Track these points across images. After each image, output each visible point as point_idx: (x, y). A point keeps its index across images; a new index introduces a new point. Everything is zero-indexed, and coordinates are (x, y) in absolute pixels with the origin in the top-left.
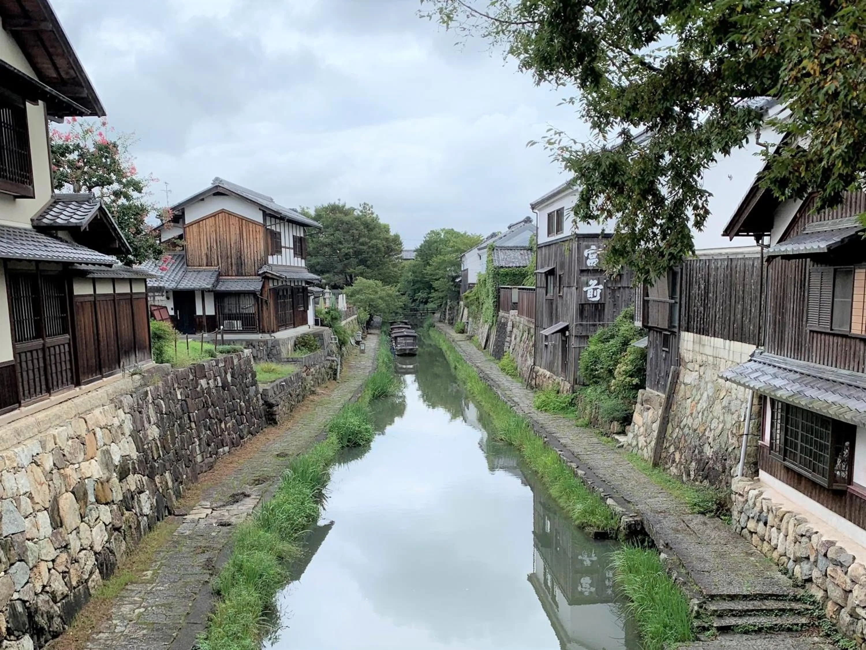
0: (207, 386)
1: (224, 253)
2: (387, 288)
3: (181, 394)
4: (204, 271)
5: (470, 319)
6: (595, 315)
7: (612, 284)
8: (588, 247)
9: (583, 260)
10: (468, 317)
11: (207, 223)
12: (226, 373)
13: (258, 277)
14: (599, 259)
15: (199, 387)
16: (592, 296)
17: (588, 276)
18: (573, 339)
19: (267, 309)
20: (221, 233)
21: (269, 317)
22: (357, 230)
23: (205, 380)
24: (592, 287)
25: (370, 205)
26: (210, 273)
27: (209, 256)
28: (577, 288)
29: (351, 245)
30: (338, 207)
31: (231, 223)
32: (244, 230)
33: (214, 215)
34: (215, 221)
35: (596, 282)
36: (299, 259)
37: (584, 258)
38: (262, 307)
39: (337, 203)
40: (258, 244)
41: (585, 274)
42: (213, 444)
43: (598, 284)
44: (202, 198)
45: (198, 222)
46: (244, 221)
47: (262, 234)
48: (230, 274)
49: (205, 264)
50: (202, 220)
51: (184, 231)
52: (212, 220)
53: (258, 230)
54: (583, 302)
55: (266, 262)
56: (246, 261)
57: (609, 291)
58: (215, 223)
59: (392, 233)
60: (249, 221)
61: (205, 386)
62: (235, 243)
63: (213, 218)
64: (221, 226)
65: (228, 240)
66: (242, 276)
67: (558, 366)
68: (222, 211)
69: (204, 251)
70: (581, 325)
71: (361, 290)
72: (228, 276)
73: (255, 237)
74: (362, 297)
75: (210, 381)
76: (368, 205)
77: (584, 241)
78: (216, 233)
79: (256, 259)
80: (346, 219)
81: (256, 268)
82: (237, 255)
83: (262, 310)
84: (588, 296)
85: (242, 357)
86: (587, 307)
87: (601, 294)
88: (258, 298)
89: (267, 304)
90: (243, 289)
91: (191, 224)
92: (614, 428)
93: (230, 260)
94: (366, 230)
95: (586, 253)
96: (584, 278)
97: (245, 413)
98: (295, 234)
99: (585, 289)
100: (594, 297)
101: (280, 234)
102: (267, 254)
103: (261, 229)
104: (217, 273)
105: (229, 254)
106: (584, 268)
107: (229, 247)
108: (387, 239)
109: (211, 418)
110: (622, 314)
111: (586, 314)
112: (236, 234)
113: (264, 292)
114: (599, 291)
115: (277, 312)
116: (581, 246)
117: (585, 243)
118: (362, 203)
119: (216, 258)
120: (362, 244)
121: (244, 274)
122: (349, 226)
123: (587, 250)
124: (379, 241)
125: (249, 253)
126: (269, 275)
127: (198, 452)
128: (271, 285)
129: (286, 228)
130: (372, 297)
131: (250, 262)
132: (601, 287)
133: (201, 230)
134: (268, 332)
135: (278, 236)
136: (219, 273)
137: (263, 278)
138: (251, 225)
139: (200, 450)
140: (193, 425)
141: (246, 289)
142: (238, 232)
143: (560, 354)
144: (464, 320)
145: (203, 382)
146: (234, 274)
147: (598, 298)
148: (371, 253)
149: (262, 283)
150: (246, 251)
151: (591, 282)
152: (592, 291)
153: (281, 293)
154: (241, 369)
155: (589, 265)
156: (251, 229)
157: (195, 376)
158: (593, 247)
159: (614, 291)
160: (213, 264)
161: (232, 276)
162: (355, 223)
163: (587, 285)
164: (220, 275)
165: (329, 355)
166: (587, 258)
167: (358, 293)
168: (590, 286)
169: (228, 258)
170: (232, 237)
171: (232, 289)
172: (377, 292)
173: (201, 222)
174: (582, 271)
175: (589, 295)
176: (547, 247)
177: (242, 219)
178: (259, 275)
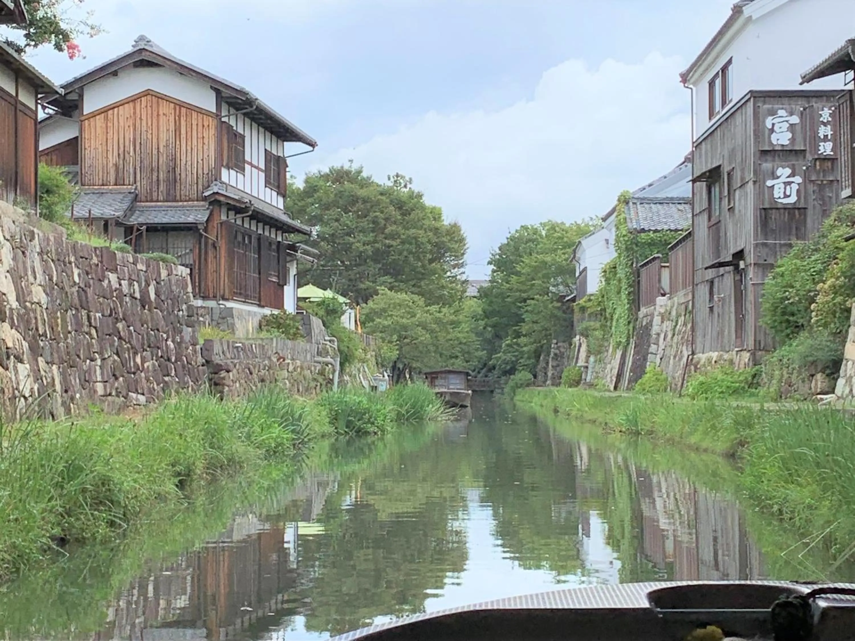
0: (118, 286)
1: (146, 163)
2: (434, 308)
3: (79, 275)
4: (111, 192)
5: (592, 359)
6: (790, 228)
7: (818, 176)
8: (773, 113)
9: (763, 135)
10: (588, 357)
11: (121, 112)
12: (148, 285)
13: (202, 203)
14: (793, 133)
15: (106, 281)
16: (782, 196)
17: (774, 161)
18: (751, 273)
19: (216, 257)
20: (144, 129)
21: (217, 271)
22: (382, 212)
23: (115, 275)
24: (783, 179)
25: (407, 178)
26: (121, 196)
27: (121, 166)
28: (755, 182)
29: (371, 237)
30: (348, 173)
31: (161, 113)
32: (183, 123)
33: (133, 100)
34: (135, 108)
35: (788, 171)
36: (274, 194)
37: (767, 132)
38: (206, 253)
39: (346, 167)
40: (206, 147)
41: (769, 158)
42: (121, 379)
43: (793, 175)
44: (113, 69)
45: (104, 111)
46: (183, 110)
47: (212, 131)
48: (155, 198)
49: (112, 181)
50: (112, 107)
51: (81, 131)
52: (128, 109)
53: (206, 124)
54: (767, 206)
55: (217, 177)
56: (183, 176)
57: (811, 188)
58: (135, 113)
59: (447, 220)
60: (191, 108)
61: (115, 285)
62: (167, 146)
63: (131, 104)
64: (144, 118)
65: (155, 141)
66: (175, 201)
67: (729, 332)
68: (147, 93)
69: (112, 159)
70: (765, 245)
71: (384, 310)
72: (152, 201)
73: (200, 135)
74: (386, 323)
75: (122, 282)
76: (403, 177)
77: (764, 103)
78: (135, 129)
79: (200, 172)
80: (362, 193)
81: (200, 187)
82: (168, 165)
83: (206, 260)
84: (776, 196)
85: (174, 272)
86: (774, 214)
87: (798, 191)
88: (201, 235)
89: (215, 248)
90: (174, 220)
91: (94, 115)
92: (816, 384)
93: (155, 174)
94: (398, 213)
95: (769, 122)
96: (767, 166)
97: (173, 359)
98: (269, 149)
99: (769, 183)
100: (786, 196)
101: (243, 137)
102: (219, 164)
103: (212, 123)
104: (133, 195)
105: (155, 164)
106: (767, 148)
107: (155, 152)
108: (437, 229)
109: (120, 338)
110: (833, 216)
111: (772, 225)
112: (168, 130)
113: (210, 227)
114: (795, 187)
115: (231, 267)
116: (761, 110)
117: (766, 106)
118: (393, 174)
119: (131, 171)
120: (393, 236)
121: (178, 198)
122: (368, 205)
123: (770, 118)
124: (421, 232)
125: (189, 163)
126: (222, 199)
127: (99, 378)
128: (224, 218)
129: (255, 133)
130: (404, 321)
131: (189, 178)
132: (798, 179)
133: (109, 124)
134: (215, 297)
135: (239, 140)
136: (137, 195)
137: (211, 203)
138: (194, 114)
139: (102, 374)
140: (93, 332)
141: (181, 220)
142: (172, 127)
143: (733, 309)
144: (581, 363)
145: (113, 277)
146: (161, 198)
147: (793, 199)
148: (405, 253)
149: (208, 212)
150: (183, 158)
151: (780, 171)
152: (782, 186)
153: (240, 238)
154: (172, 292)
155: (775, 142)
156: (194, 123)
157: (102, 262)
158: (781, 113)
159: (821, 187)
160: (127, 182)
161: (157, 201)
162: (378, 203)
163: (774, 176)
164: (136, 198)
165: (319, 354)
166: (772, 131)
167: (379, 316)
168: (778, 177)
169: (152, 170)
170: (161, 135)
171: (156, 221)
172: (414, 316)
173: (110, 112)
174: (764, 152)
175: (778, 193)
176: (710, 139)
177: (180, 105)
178: (205, 199)
